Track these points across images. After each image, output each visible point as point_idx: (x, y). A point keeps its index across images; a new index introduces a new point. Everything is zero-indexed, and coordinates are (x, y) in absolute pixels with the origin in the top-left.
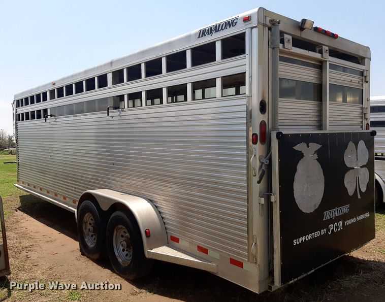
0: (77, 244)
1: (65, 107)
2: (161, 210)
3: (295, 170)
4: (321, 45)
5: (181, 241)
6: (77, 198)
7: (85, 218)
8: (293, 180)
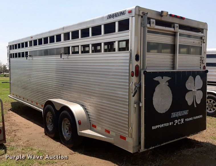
0: (43, 129)
1: (38, 52)
2: (87, 111)
3: (154, 91)
4: (174, 23)
5: (97, 127)
6: (43, 104)
7: (47, 114)
8: (153, 96)
